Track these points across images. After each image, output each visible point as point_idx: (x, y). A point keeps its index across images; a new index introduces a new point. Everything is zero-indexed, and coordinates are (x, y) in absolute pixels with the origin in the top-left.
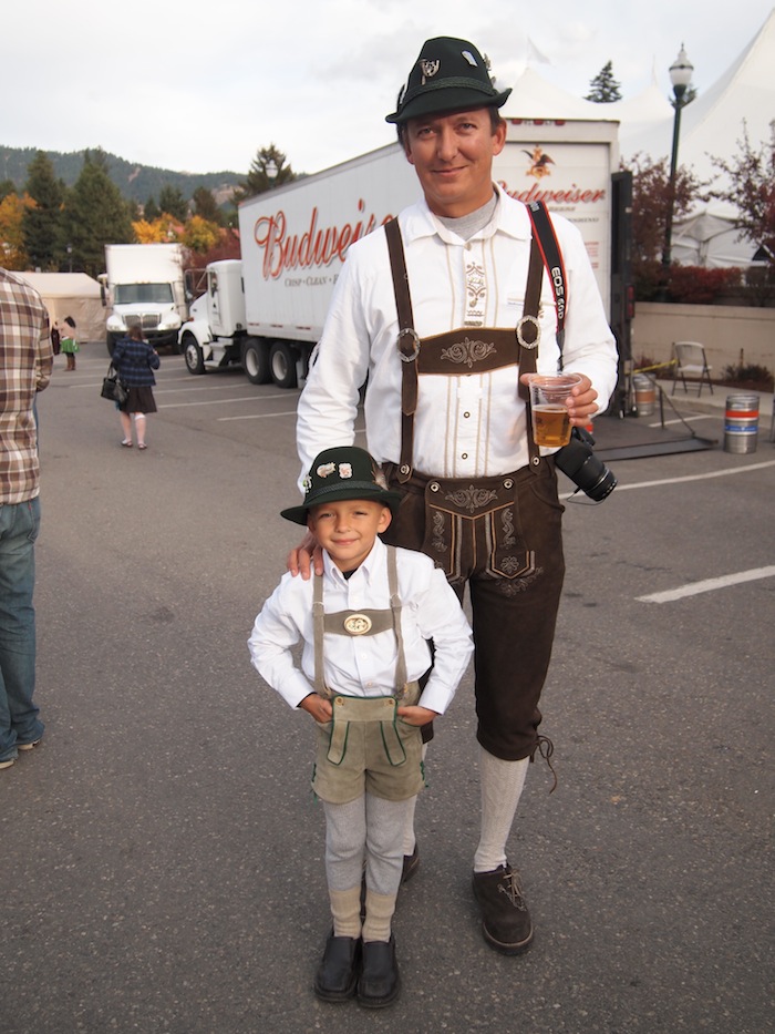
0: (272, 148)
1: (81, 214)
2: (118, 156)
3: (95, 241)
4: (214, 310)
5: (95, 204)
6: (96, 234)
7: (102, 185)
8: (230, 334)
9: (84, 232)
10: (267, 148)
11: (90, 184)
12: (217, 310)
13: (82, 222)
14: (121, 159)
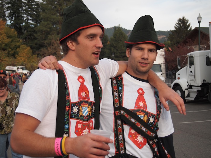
0: (183, 18)
1: (115, 45)
2: (124, 28)
3: (119, 54)
4: (191, 74)
5: (120, 41)
6: (119, 51)
7: (122, 35)
8: (200, 84)
9: (115, 51)
10: (182, 18)
11: (118, 35)
12: (193, 73)
13: (115, 47)
14: (125, 29)
